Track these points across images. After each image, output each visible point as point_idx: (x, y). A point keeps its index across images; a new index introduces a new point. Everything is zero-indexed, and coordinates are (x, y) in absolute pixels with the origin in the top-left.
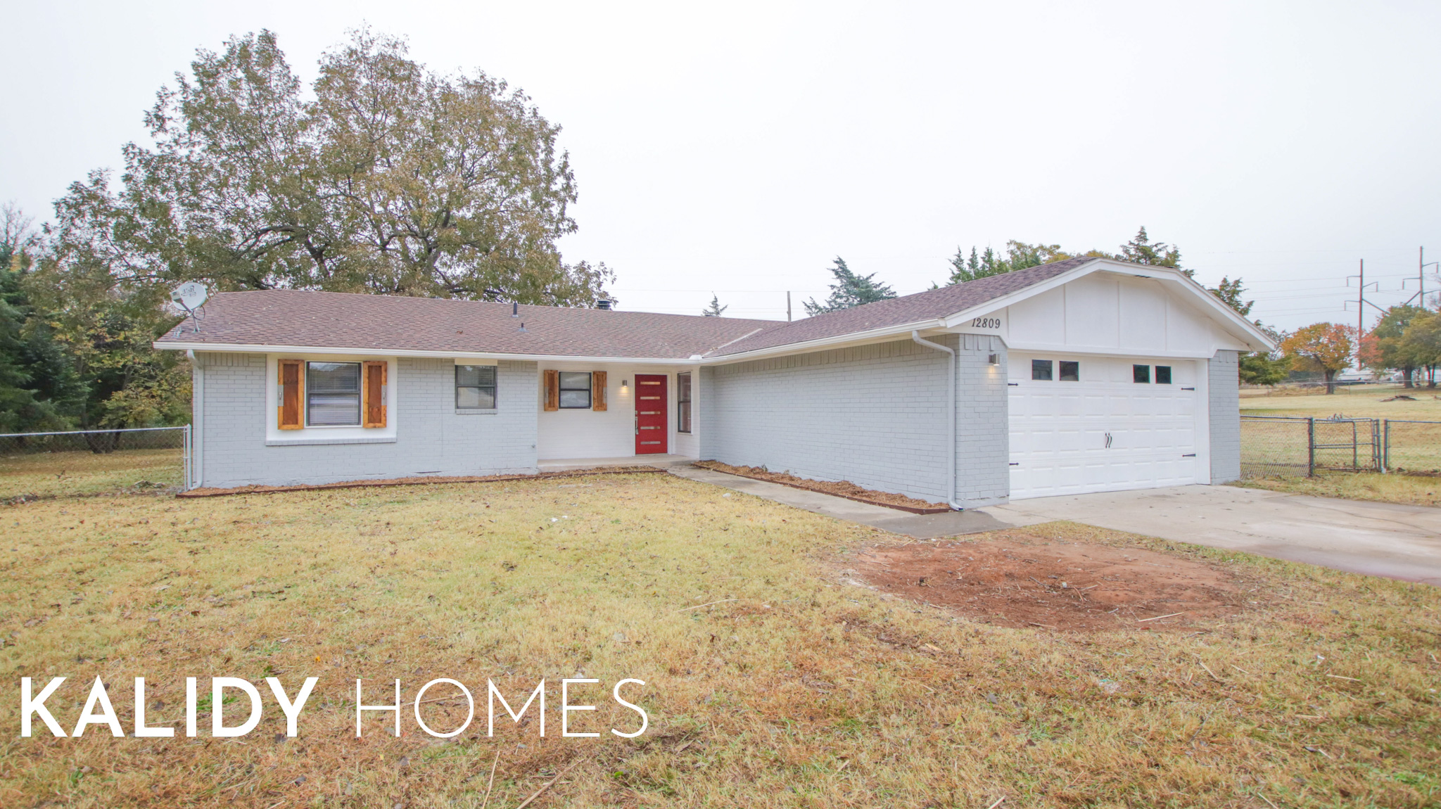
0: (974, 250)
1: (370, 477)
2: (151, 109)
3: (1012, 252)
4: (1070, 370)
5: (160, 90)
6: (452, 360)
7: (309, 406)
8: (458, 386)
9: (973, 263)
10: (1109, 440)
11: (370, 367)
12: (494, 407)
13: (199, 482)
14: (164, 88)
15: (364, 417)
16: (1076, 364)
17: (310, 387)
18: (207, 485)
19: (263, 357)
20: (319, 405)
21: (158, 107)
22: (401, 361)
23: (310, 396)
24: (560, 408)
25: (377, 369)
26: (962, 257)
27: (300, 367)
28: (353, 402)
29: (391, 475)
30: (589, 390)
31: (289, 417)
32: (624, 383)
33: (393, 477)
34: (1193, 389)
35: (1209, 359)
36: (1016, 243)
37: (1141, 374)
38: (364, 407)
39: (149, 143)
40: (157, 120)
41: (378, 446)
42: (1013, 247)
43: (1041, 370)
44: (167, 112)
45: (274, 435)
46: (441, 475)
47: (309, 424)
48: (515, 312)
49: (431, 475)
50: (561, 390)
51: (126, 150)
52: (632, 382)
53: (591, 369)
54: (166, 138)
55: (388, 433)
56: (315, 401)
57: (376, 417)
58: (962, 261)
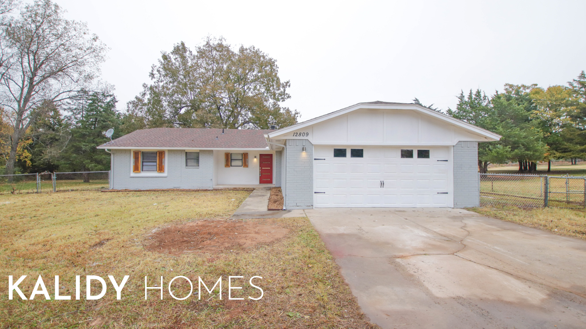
0: (471, 91)
1: (159, 188)
2: (150, 71)
3: (506, 89)
4: (357, 153)
5: (152, 65)
6: (184, 150)
7: (143, 165)
8: (186, 160)
9: (470, 97)
10: (382, 184)
11: (159, 153)
12: (199, 166)
13: (112, 188)
14: (153, 65)
15: (158, 169)
16: (362, 150)
17: (143, 159)
18: (114, 189)
19: (130, 150)
20: (146, 165)
21: (152, 71)
22: (169, 151)
23: (143, 162)
24: (231, 166)
25: (161, 154)
26: (464, 95)
27: (140, 153)
28: (155, 164)
29: (165, 187)
30: (242, 160)
31: (136, 169)
32: (255, 157)
33: (166, 188)
34: (447, 161)
35: (454, 146)
36: (509, 85)
37: (407, 154)
38: (158, 166)
39: (151, 82)
40: (152, 75)
41: (162, 178)
42: (507, 87)
43: (340, 153)
44: (154, 73)
45: (133, 174)
46: (180, 188)
47: (142, 171)
48: (223, 132)
49: (178, 188)
50: (231, 160)
51: (143, 85)
52: (258, 157)
53: (242, 152)
54: (155, 80)
55: (165, 174)
56: (145, 164)
57: (161, 169)
58: (464, 96)
